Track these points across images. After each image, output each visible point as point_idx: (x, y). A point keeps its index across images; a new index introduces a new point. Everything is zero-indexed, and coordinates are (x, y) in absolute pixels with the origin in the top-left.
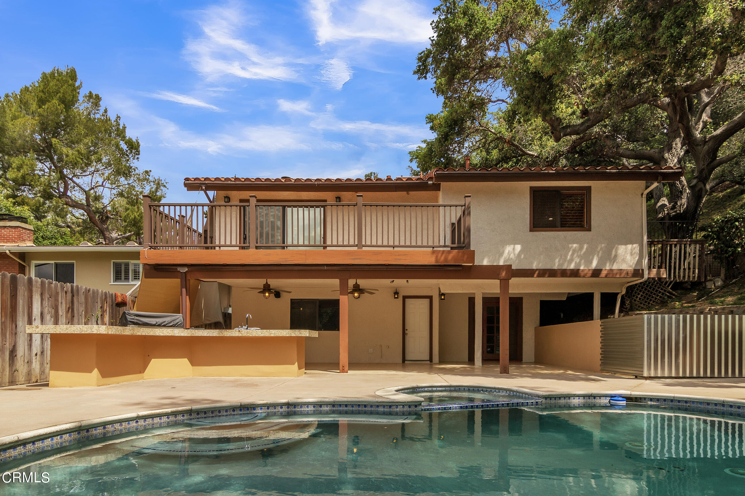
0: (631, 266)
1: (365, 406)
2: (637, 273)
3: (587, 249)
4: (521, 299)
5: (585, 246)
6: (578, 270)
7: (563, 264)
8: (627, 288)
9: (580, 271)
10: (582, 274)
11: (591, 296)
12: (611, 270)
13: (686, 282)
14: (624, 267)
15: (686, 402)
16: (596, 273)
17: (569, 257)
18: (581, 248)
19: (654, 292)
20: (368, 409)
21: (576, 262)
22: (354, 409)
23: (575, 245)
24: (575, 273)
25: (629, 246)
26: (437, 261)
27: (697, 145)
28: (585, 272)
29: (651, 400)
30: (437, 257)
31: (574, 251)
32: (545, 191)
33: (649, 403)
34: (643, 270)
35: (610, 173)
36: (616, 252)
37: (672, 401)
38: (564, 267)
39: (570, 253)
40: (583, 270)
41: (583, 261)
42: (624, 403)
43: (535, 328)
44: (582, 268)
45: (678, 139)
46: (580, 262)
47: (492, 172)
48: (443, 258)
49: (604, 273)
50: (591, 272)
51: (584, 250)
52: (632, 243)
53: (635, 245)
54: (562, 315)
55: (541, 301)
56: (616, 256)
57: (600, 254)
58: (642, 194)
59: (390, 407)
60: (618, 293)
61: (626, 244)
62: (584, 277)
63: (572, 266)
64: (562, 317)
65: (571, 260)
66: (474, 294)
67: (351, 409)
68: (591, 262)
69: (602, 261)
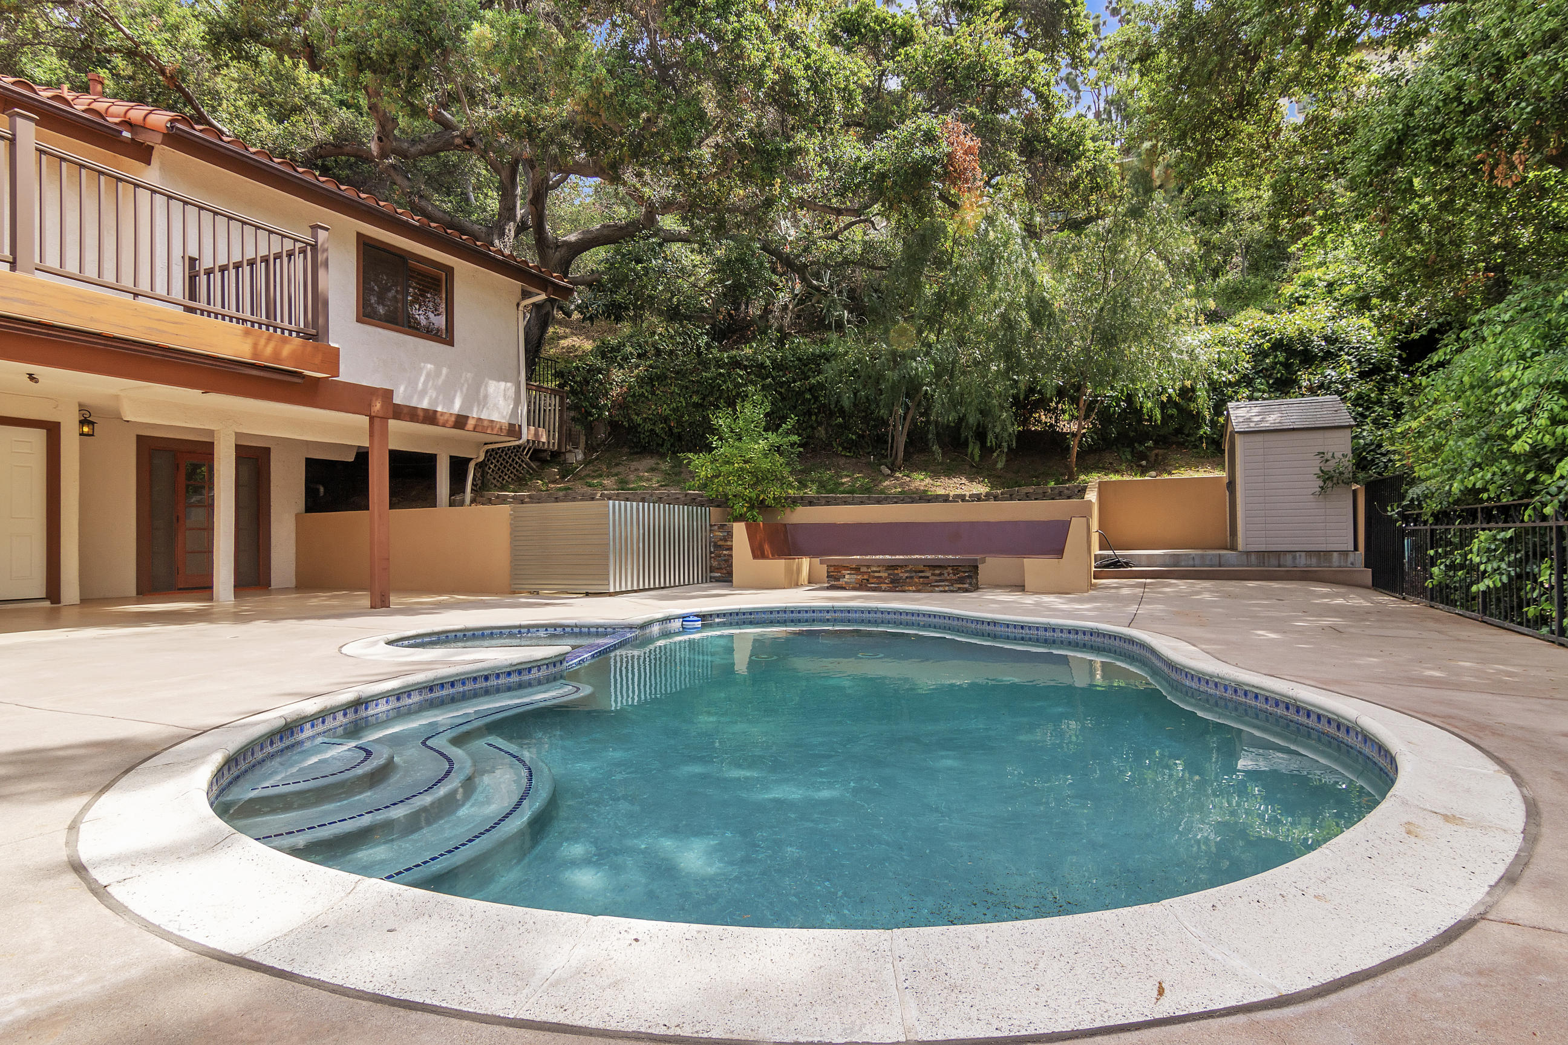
0: (504, 417)
1: (486, 678)
2: (514, 430)
3: (447, 376)
4: (267, 450)
5: (445, 371)
6: (436, 412)
7: (412, 397)
8: (487, 452)
9: (438, 415)
10: (441, 419)
11: (432, 459)
12: (479, 419)
13: (545, 451)
14: (495, 417)
15: (751, 613)
16: (460, 422)
17: (420, 385)
18: (438, 374)
19: (506, 458)
20: (492, 683)
21: (431, 397)
22: (466, 688)
23: (429, 366)
24: (430, 417)
25: (502, 384)
26: (255, 354)
27: (548, 247)
28: (446, 417)
29: (718, 616)
30: (255, 345)
31: (428, 375)
32: (385, 250)
33: (717, 620)
34: (520, 426)
35: (494, 258)
36: (486, 390)
37: (737, 614)
38: (414, 403)
39: (422, 379)
40: (442, 414)
41: (441, 397)
42: (699, 624)
43: (297, 515)
44: (439, 409)
45: (512, 224)
46: (437, 397)
47: (279, 167)
48: (269, 350)
49: (471, 423)
50: (453, 419)
51: (443, 377)
52: (506, 380)
53: (509, 384)
54: (322, 489)
55: (307, 460)
56: (486, 397)
57: (465, 390)
58: (518, 305)
59: (530, 670)
60: (471, 459)
61: (499, 380)
62: (444, 426)
63: (425, 404)
64: (322, 494)
65: (423, 393)
66: (212, 432)
67: (461, 689)
68: (452, 402)
69: (468, 401)
